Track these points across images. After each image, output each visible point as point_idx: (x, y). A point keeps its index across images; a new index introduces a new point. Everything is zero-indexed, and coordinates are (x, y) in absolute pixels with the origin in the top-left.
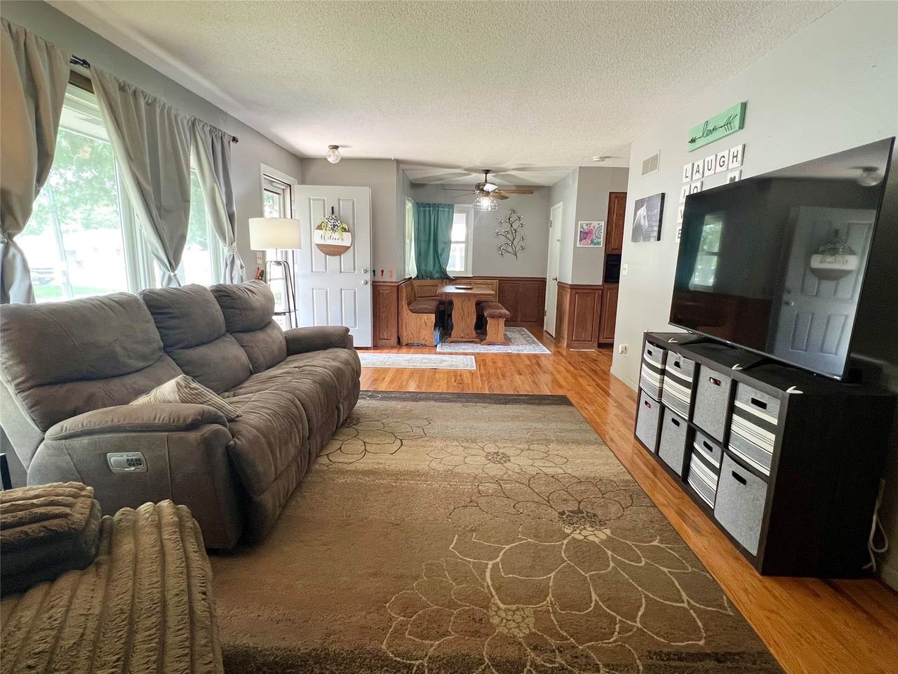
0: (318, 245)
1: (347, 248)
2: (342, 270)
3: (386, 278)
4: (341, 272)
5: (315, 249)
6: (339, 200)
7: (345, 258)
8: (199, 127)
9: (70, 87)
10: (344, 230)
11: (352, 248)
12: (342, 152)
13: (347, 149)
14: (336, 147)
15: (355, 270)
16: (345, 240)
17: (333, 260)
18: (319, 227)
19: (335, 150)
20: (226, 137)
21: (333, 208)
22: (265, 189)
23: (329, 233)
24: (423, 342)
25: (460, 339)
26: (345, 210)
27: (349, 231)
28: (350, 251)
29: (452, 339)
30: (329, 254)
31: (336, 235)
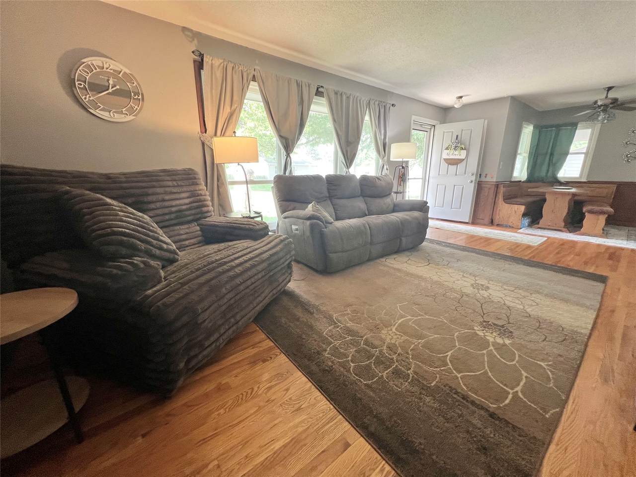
0: (444, 159)
1: (462, 160)
2: (457, 174)
3: (488, 179)
4: (456, 175)
5: (442, 161)
6: (462, 130)
7: (461, 167)
8: (372, 103)
9: (315, 97)
10: (462, 149)
11: (465, 160)
12: (465, 100)
13: (467, 97)
14: (461, 97)
15: (465, 174)
16: (462, 155)
17: (452, 168)
18: (447, 149)
19: (460, 99)
20: (388, 104)
21: (457, 136)
22: (413, 129)
23: (452, 152)
24: (511, 224)
25: (547, 227)
26: (465, 137)
27: (465, 149)
28: (464, 163)
29: (539, 226)
30: (450, 164)
31: (457, 153)
